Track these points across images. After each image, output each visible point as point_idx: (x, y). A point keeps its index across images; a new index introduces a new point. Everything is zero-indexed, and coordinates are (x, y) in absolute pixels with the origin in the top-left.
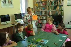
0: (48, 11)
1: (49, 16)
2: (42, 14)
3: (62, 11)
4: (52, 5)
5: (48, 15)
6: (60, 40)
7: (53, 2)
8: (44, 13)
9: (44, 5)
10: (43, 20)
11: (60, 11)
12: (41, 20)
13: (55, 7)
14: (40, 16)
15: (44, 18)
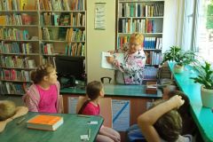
0: (40, 42)
1: (46, 57)
2: (21, 51)
3: (83, 43)
4: (53, 24)
5: (41, 57)
6: (82, 137)
7: (56, 17)
8: (27, 48)
9: (28, 24)
10: (26, 73)
11: (78, 44)
12: (19, 70)
13: (63, 32)
14: (13, 57)
15: (31, 64)
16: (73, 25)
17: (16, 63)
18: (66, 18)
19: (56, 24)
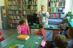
0: (22, 10)
1: (23, 15)
2: (15, 13)
3: (36, 11)
6: (36, 43)
7: (27, 1)
8: (17, 12)
11: (34, 11)
12: (15, 20)
13: (29, 7)
14: (13, 15)
15: (18, 18)
16: (32, 4)
17: (14, 17)
18: (30, 2)
19: (27, 4)
